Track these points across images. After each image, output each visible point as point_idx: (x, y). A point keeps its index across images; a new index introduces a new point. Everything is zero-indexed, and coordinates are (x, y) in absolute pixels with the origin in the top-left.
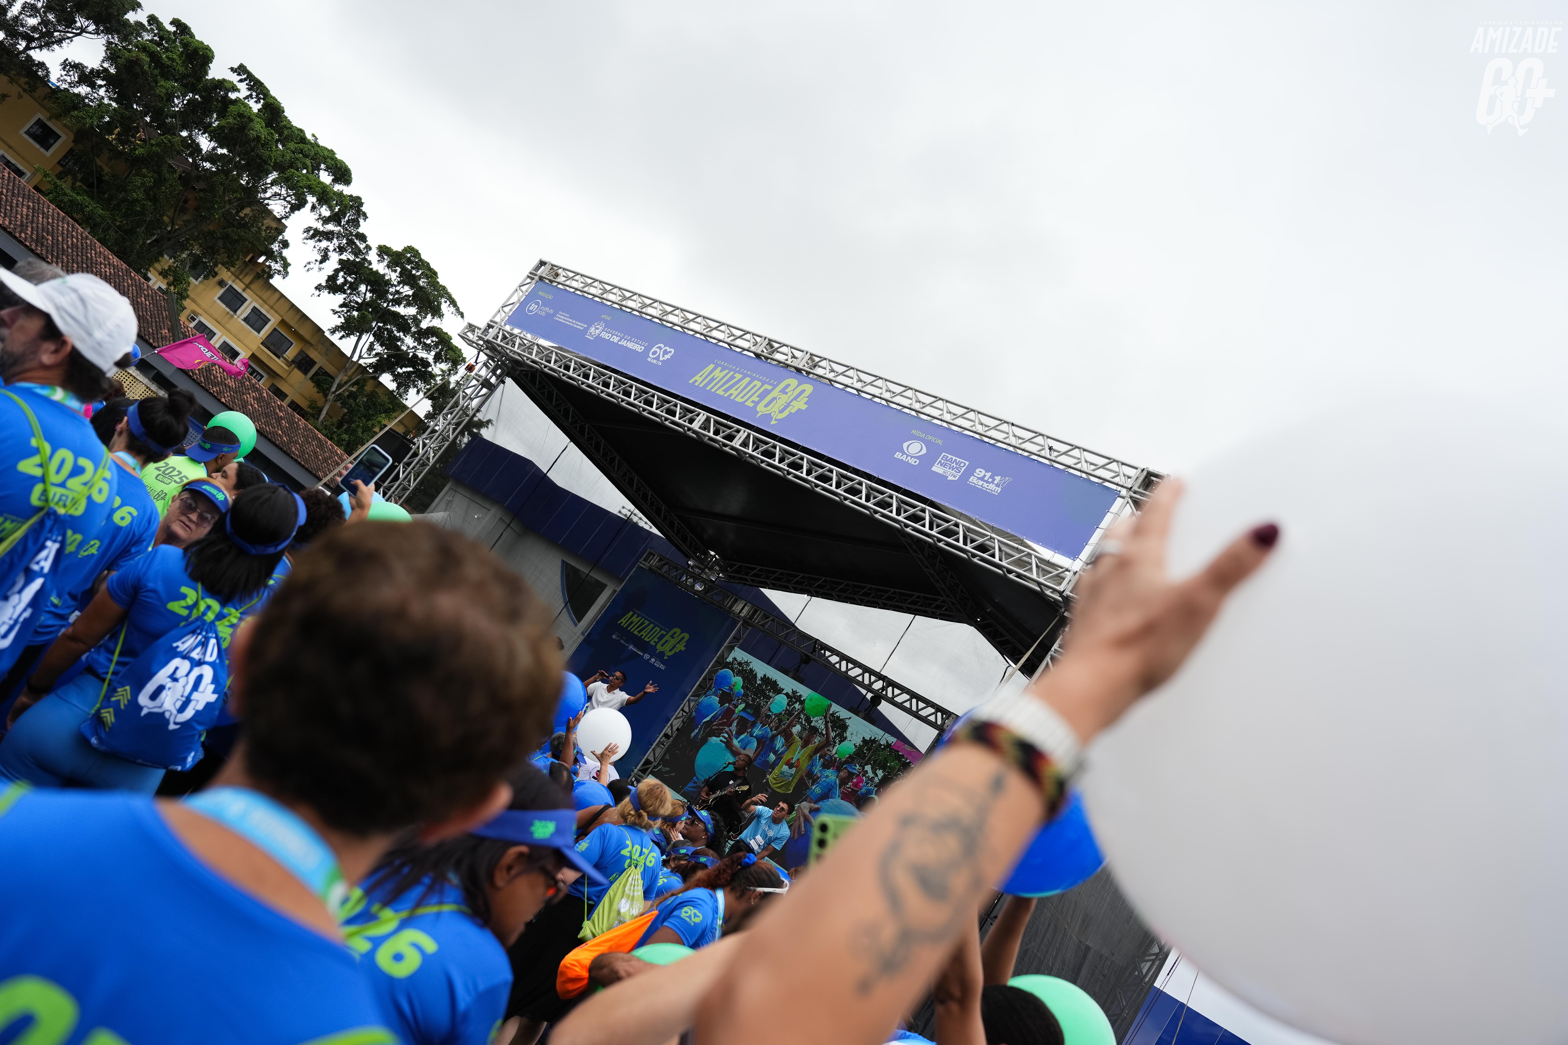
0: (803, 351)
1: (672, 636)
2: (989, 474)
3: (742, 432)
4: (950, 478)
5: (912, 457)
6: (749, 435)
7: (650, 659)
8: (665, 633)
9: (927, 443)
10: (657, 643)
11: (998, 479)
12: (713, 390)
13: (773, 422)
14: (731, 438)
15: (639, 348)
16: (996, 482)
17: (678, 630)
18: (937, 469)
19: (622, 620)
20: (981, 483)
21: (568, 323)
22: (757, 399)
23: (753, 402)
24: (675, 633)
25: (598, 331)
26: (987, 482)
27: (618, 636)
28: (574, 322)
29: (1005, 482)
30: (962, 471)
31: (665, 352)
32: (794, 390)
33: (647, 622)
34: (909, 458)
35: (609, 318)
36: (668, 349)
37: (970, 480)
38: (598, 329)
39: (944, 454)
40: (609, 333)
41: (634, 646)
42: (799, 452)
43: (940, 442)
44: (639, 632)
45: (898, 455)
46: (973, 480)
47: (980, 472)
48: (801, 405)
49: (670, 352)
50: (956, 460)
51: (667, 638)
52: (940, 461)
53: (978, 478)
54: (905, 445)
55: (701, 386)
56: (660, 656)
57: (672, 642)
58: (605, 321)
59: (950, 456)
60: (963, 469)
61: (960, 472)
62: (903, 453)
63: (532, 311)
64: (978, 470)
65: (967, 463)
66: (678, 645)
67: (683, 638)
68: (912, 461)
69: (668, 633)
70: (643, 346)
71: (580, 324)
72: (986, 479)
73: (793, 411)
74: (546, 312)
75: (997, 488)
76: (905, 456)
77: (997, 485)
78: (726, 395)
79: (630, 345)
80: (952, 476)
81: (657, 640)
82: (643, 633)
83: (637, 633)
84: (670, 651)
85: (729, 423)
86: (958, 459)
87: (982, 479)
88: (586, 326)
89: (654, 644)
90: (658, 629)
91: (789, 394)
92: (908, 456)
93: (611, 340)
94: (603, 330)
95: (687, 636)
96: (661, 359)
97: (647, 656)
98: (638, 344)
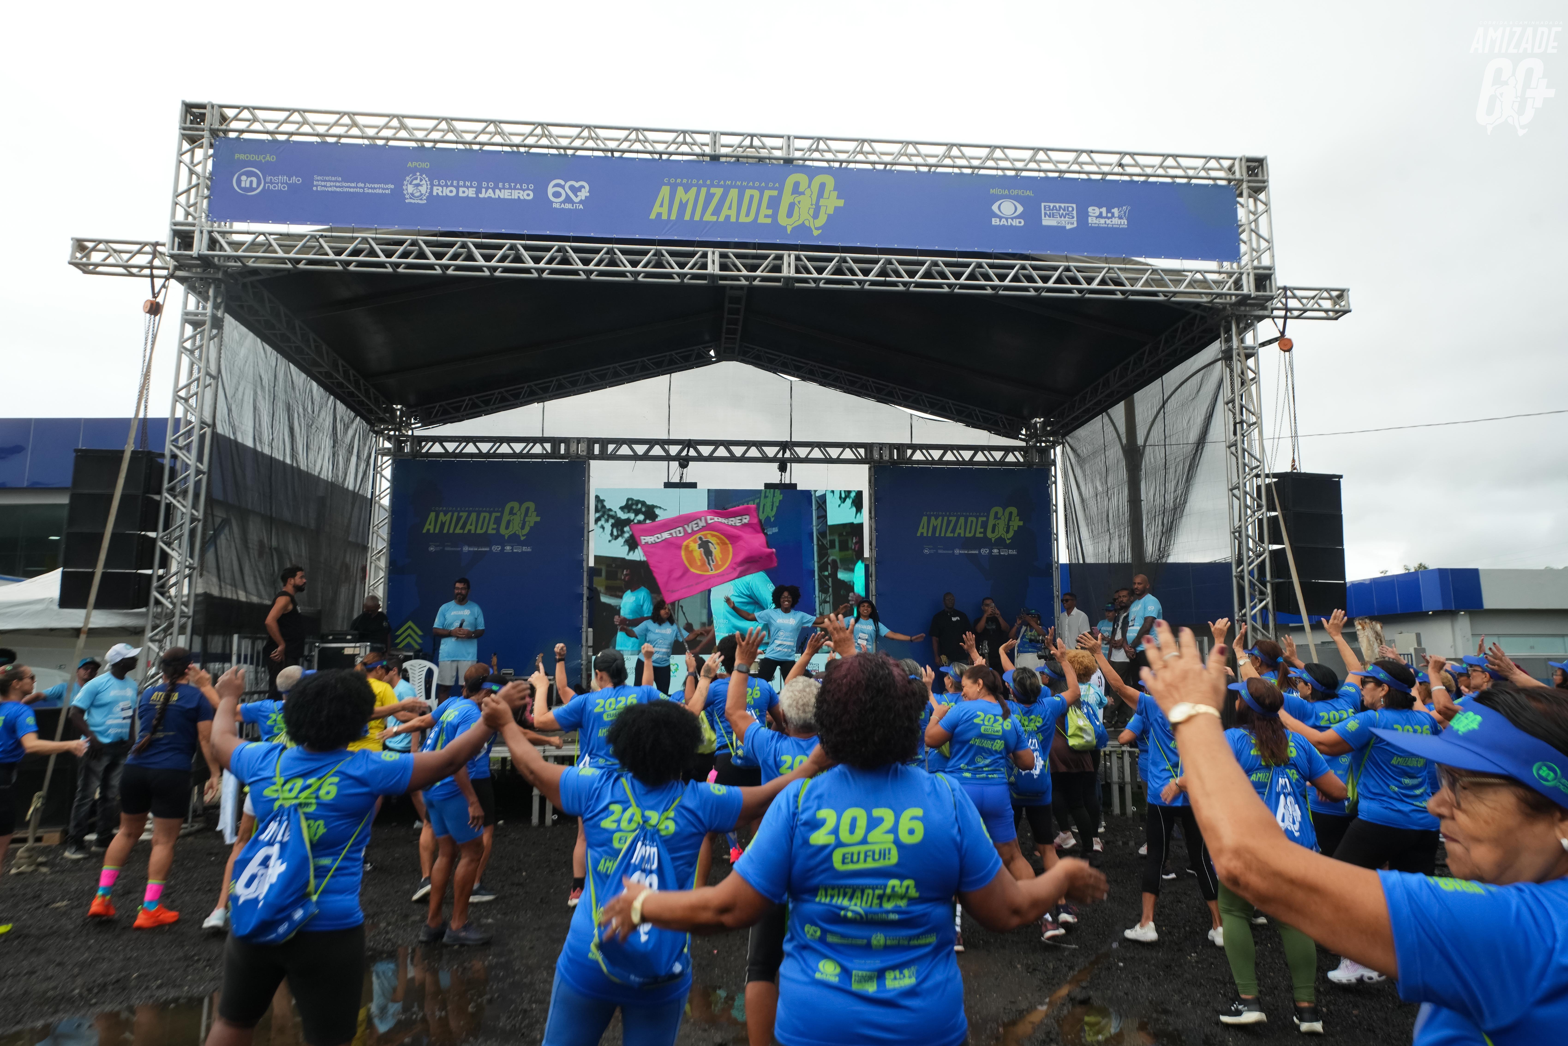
0: (782, 137)
1: (511, 512)
2: (1104, 210)
3: (786, 258)
4: (1069, 227)
5: (1012, 219)
6: (798, 258)
7: (503, 549)
8: (498, 514)
9: (1016, 198)
10: (498, 529)
11: (1115, 211)
12: (697, 218)
13: (816, 233)
14: (778, 269)
15: (526, 195)
16: (1116, 215)
17: (515, 505)
18: (1047, 222)
19: (427, 527)
20: (1102, 221)
21: (352, 190)
22: (770, 212)
23: (766, 216)
24: (512, 509)
25: (423, 189)
26: (1107, 217)
27: (436, 546)
28: (361, 185)
29: (1125, 213)
30: (1075, 215)
31: (575, 190)
32: (809, 186)
33: (464, 515)
34: (1010, 220)
35: (426, 165)
36: (577, 185)
37: (1090, 221)
38: (418, 185)
39: (1043, 204)
40: (447, 186)
41: (469, 546)
42: (880, 256)
43: (1029, 193)
44: (463, 527)
45: (995, 222)
46: (1092, 221)
47: (1093, 211)
48: (832, 202)
49: (583, 187)
50: (1060, 207)
51: (506, 517)
52: (1045, 214)
53: (1097, 217)
54: (995, 208)
55: (673, 217)
56: (514, 539)
57: (517, 520)
58: (422, 171)
59: (1052, 205)
60: (1075, 212)
61: (1073, 217)
62: (1001, 218)
63: (251, 189)
64: (1090, 209)
65: (1074, 206)
66: (527, 519)
67: (528, 509)
68: (1016, 223)
69: (502, 512)
70: (528, 189)
71: (376, 186)
72: (1104, 214)
73: (831, 211)
74: (286, 183)
75: (1122, 221)
76: (1003, 220)
77: (1120, 218)
78: (722, 219)
79: (505, 194)
80: (1070, 224)
81: (495, 526)
82: (468, 527)
83: (461, 531)
84: (523, 528)
85: (759, 251)
86: (1063, 205)
87: (1100, 216)
88: (393, 186)
89: (494, 532)
90: (487, 515)
91: (808, 192)
92: (1007, 219)
93: (461, 194)
94: (432, 185)
95: (531, 505)
96: (576, 200)
97: (496, 548)
98: (515, 189)
